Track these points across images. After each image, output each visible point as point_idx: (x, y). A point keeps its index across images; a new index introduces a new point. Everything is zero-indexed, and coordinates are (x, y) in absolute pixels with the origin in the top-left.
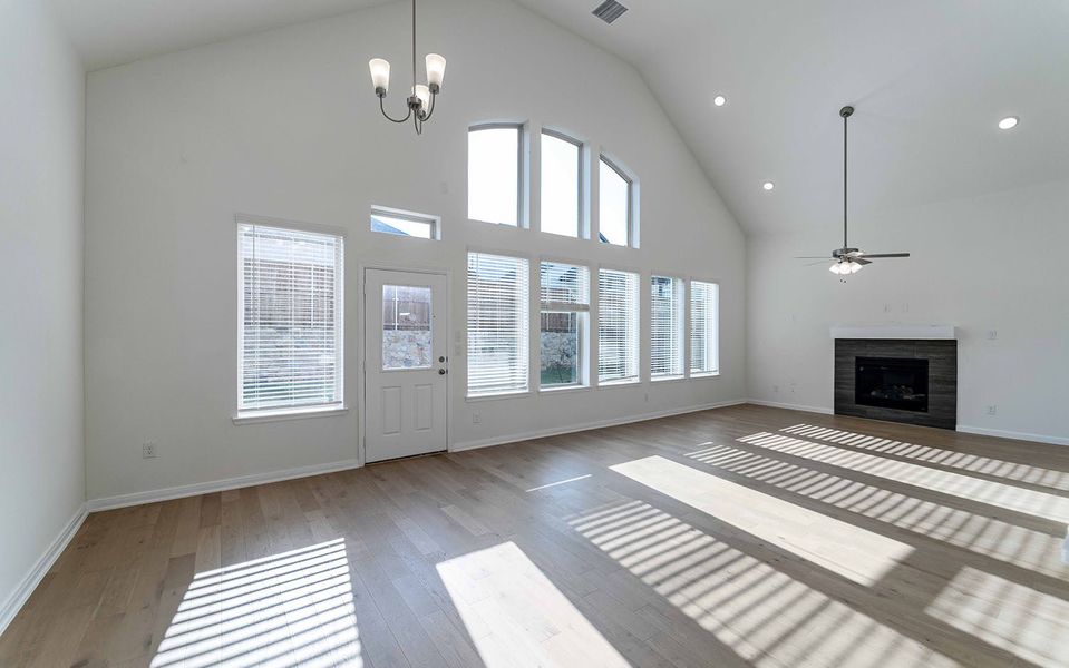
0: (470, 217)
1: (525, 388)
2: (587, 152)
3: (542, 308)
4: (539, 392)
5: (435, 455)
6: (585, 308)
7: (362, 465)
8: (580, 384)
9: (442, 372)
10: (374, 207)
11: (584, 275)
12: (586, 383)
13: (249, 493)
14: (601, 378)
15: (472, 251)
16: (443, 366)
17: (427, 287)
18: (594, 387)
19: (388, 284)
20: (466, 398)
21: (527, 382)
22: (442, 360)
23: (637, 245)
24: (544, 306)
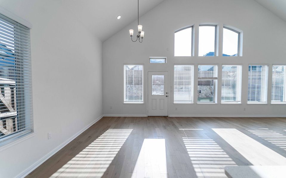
0: (175, 56)
1: (192, 102)
2: (218, 28)
3: (198, 79)
4: (197, 104)
5: (165, 117)
6: (216, 78)
7: (147, 116)
8: (214, 102)
9: (167, 96)
10: (150, 57)
11: (216, 68)
12: (216, 102)
13: (125, 118)
14: (222, 101)
15: (175, 65)
16: (167, 95)
17: (163, 75)
18: (219, 103)
19: (153, 75)
20: (173, 104)
21: (193, 100)
22: (167, 93)
23: (241, 55)
24: (199, 78)
